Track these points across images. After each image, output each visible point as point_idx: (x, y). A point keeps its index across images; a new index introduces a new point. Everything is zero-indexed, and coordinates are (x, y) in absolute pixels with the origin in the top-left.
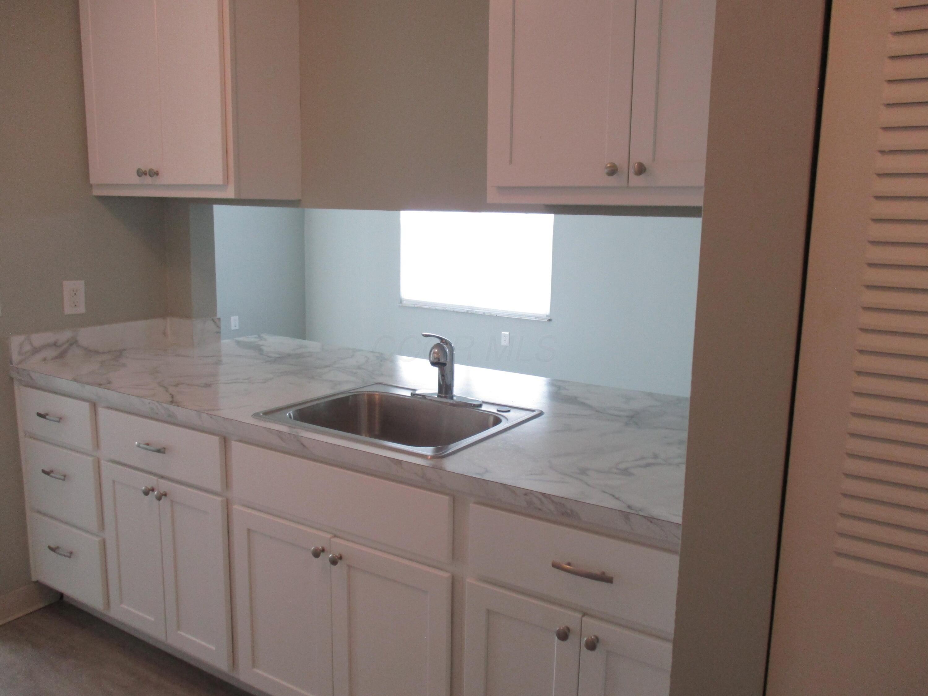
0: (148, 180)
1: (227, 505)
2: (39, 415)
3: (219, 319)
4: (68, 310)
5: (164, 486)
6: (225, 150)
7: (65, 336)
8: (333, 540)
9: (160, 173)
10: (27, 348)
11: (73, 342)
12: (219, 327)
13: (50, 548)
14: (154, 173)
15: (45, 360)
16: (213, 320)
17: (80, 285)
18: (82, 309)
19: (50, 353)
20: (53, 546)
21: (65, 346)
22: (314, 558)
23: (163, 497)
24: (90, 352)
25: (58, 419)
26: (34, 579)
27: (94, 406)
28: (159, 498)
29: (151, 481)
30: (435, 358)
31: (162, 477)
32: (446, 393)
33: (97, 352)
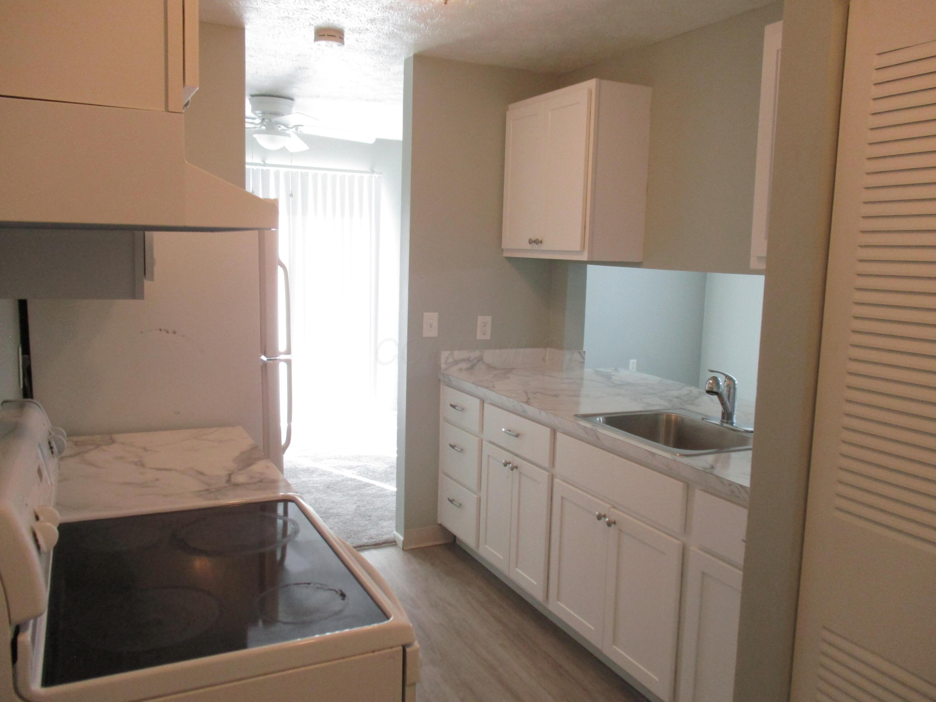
0: (535, 247)
1: (552, 478)
2: (451, 405)
3: (585, 352)
4: (479, 336)
5: (517, 461)
6: (584, 226)
7: (475, 354)
8: (611, 509)
9: (543, 241)
10: (451, 360)
11: (480, 359)
12: (583, 358)
13: (449, 499)
14: (537, 242)
15: (461, 369)
16: (579, 353)
17: (489, 319)
18: (488, 337)
19: (464, 365)
20: (451, 499)
21: (475, 361)
22: (598, 521)
23: (515, 469)
24: (490, 367)
25: (461, 409)
26: (439, 522)
27: (483, 402)
28: (512, 469)
29: (509, 457)
30: (709, 388)
31: (517, 455)
32: (728, 419)
33: (495, 368)
